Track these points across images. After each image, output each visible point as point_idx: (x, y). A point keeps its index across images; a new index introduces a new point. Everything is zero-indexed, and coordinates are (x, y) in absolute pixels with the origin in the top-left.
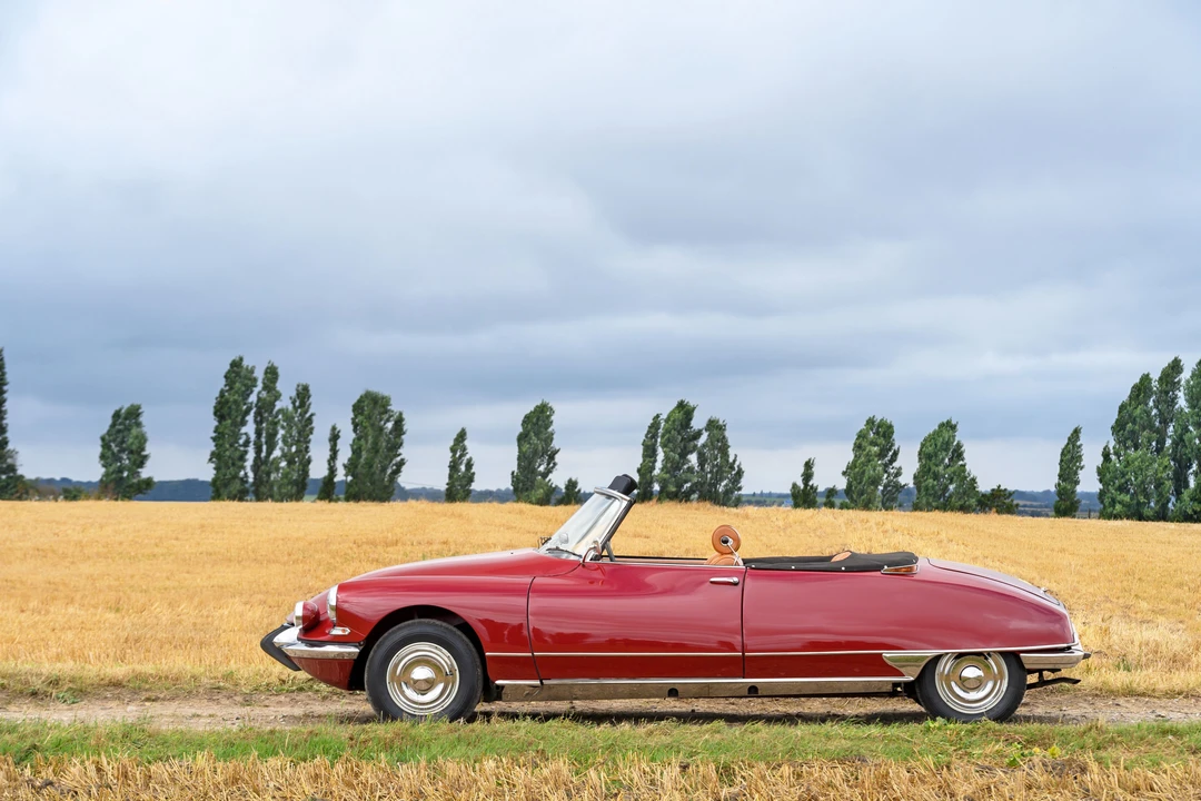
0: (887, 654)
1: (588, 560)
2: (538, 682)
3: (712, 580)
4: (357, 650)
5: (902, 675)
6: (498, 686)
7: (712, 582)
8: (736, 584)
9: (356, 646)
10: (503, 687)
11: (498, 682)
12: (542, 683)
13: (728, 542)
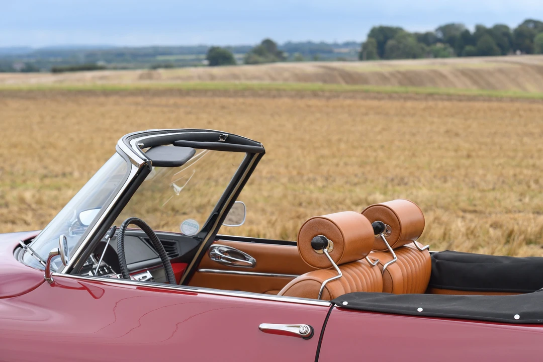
8: (303, 337)
13: (325, 245)
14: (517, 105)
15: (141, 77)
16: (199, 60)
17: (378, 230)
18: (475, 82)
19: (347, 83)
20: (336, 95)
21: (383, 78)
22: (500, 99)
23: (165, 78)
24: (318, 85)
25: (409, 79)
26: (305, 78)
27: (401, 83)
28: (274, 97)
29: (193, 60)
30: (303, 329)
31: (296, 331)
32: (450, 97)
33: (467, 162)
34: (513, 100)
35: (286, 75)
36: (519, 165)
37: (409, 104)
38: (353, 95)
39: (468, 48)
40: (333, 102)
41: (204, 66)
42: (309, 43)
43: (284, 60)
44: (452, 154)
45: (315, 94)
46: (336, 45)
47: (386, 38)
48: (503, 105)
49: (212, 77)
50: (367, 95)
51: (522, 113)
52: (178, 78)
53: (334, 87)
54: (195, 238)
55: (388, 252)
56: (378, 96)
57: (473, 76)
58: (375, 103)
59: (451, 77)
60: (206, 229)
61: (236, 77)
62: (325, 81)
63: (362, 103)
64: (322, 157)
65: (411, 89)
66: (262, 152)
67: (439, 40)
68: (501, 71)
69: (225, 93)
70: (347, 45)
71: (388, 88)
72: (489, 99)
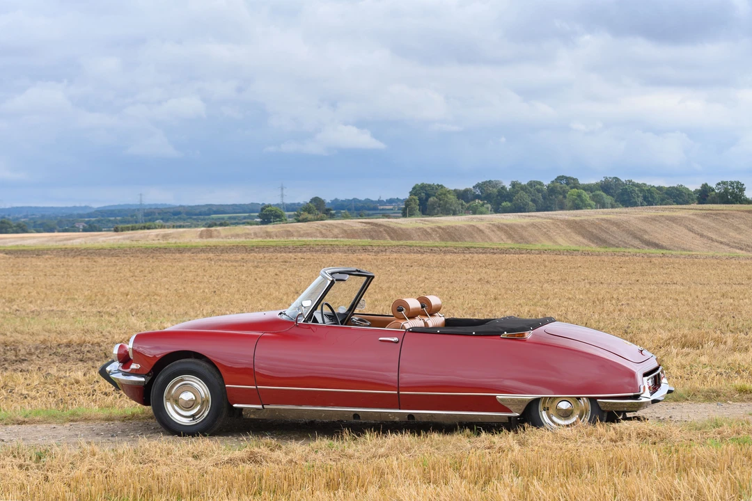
0: (500, 396)
1: (301, 322)
2: (260, 407)
3: (381, 338)
5: (510, 412)
6: (236, 408)
7: (380, 341)
8: (396, 342)
10: (239, 408)
11: (235, 405)
12: (263, 407)
13: (403, 310)
14: (544, 256)
15: (201, 236)
16: (252, 218)
17: (423, 307)
18: (510, 237)
19: (392, 238)
20: (384, 250)
21: (425, 233)
22: (529, 252)
23: (224, 236)
24: (366, 241)
25: (450, 234)
26: (353, 234)
27: (442, 239)
28: (329, 252)
29: (245, 218)
30: (395, 339)
31: (393, 340)
32: (485, 251)
33: (493, 303)
34: (540, 252)
35: (336, 231)
36: (535, 305)
37: (448, 257)
38: (399, 249)
39: (505, 204)
40: (381, 256)
41: (257, 224)
42: (355, 200)
43: (332, 217)
44: (482, 297)
45: (365, 249)
46: (380, 202)
47: (428, 196)
48: (532, 256)
49: (268, 235)
50: (411, 249)
51: (547, 263)
52: (237, 236)
53: (381, 242)
54: (344, 314)
55: (427, 316)
56: (421, 250)
57: (508, 230)
58: (419, 256)
59: (487, 231)
60: (349, 310)
61: (289, 234)
62: (372, 237)
63: (407, 256)
64: (376, 300)
65: (450, 243)
66: (373, 277)
67: (478, 197)
68: (533, 225)
69: (285, 249)
70: (391, 201)
71: (430, 243)
72: (520, 252)
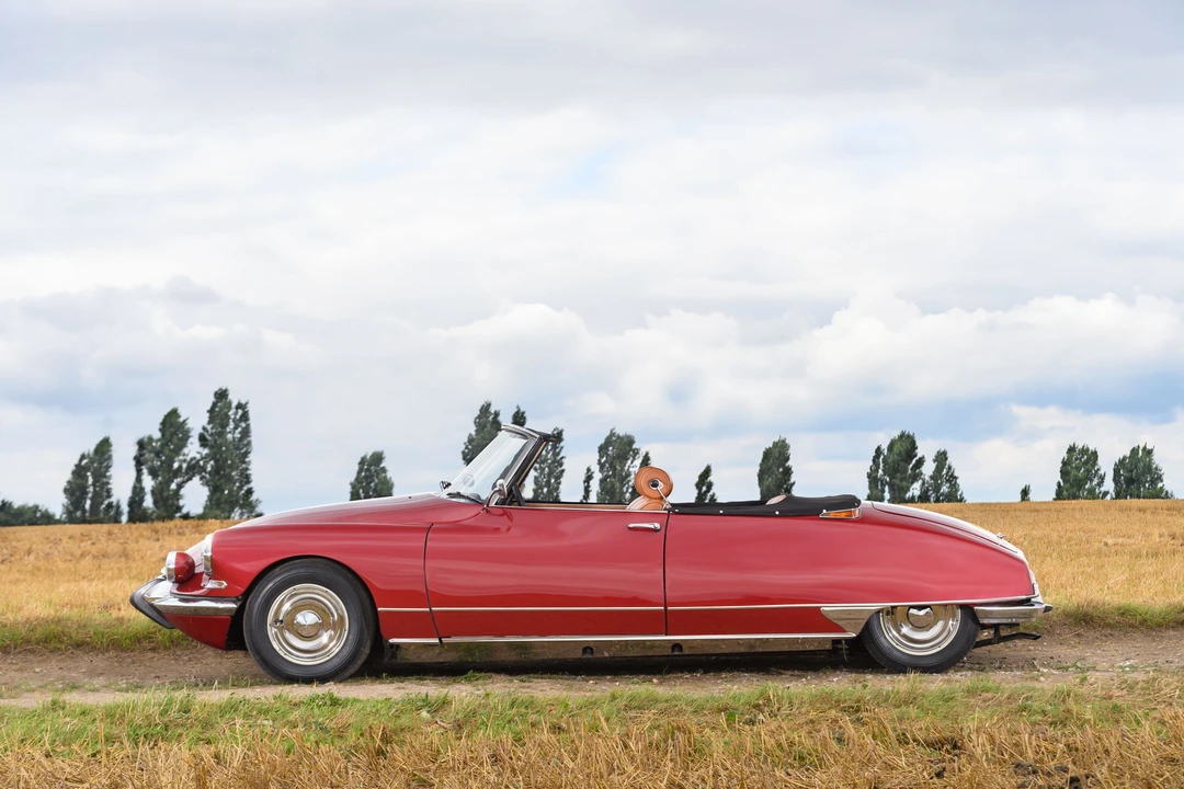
0: (826, 608)
1: (493, 504)
2: (436, 641)
3: (631, 525)
4: (234, 606)
5: (843, 631)
6: (392, 645)
7: (630, 528)
8: (655, 530)
9: (234, 602)
10: (398, 646)
11: (391, 641)
12: (441, 641)
13: (658, 486)
30: (656, 525)
31: (652, 526)
